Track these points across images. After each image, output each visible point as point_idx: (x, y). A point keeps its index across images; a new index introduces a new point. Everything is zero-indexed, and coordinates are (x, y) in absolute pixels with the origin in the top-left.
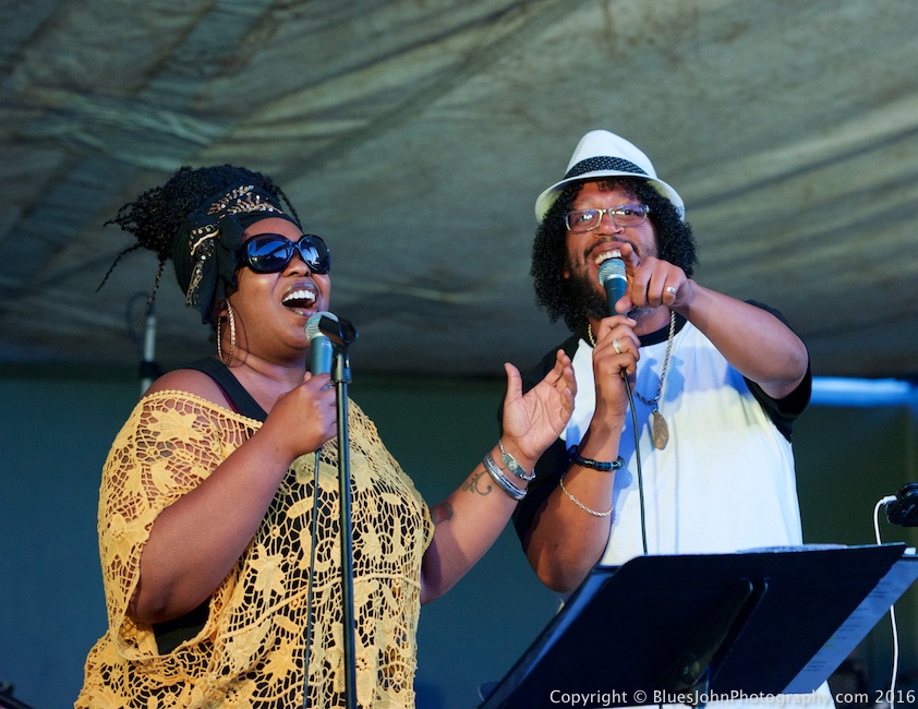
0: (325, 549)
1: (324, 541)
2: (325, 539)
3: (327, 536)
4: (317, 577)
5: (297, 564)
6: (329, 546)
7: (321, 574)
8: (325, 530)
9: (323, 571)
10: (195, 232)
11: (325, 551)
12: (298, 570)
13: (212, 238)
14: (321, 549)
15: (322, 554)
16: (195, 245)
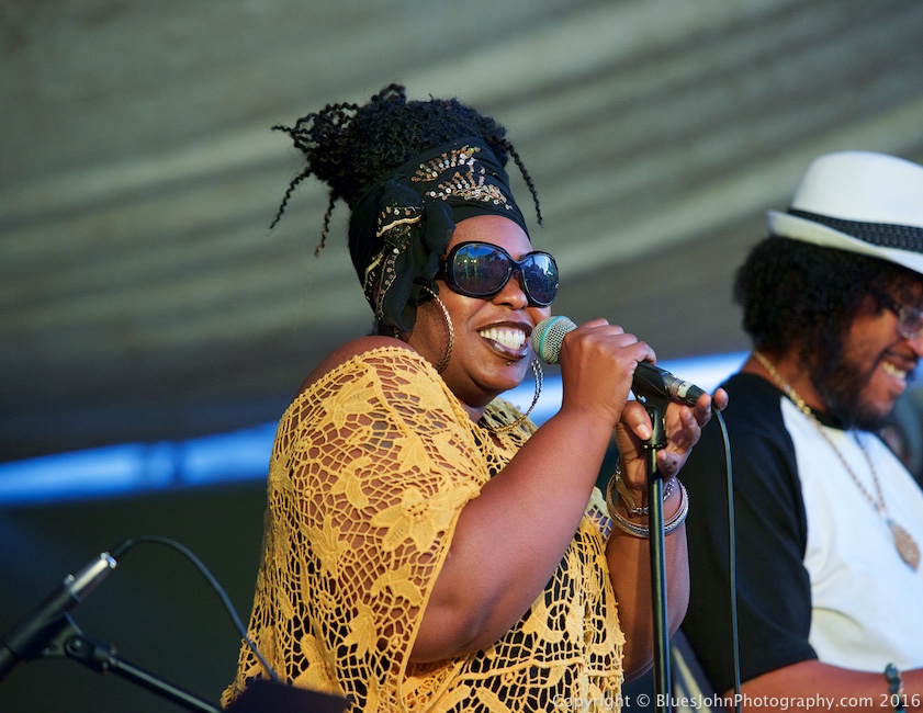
0: (559, 614)
1: (557, 603)
2: (560, 602)
3: (563, 598)
4: (544, 648)
5: (521, 625)
6: (564, 612)
7: (549, 645)
8: (562, 589)
9: (553, 642)
10: (389, 210)
11: (558, 617)
12: (521, 634)
13: (410, 225)
14: (553, 612)
15: (554, 619)
16: (385, 228)
